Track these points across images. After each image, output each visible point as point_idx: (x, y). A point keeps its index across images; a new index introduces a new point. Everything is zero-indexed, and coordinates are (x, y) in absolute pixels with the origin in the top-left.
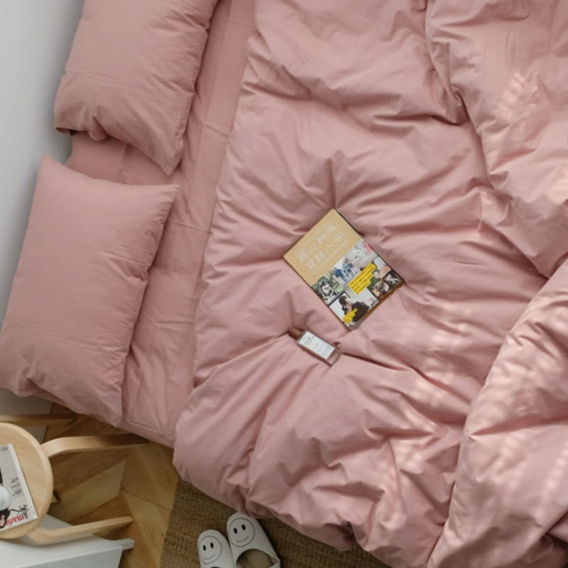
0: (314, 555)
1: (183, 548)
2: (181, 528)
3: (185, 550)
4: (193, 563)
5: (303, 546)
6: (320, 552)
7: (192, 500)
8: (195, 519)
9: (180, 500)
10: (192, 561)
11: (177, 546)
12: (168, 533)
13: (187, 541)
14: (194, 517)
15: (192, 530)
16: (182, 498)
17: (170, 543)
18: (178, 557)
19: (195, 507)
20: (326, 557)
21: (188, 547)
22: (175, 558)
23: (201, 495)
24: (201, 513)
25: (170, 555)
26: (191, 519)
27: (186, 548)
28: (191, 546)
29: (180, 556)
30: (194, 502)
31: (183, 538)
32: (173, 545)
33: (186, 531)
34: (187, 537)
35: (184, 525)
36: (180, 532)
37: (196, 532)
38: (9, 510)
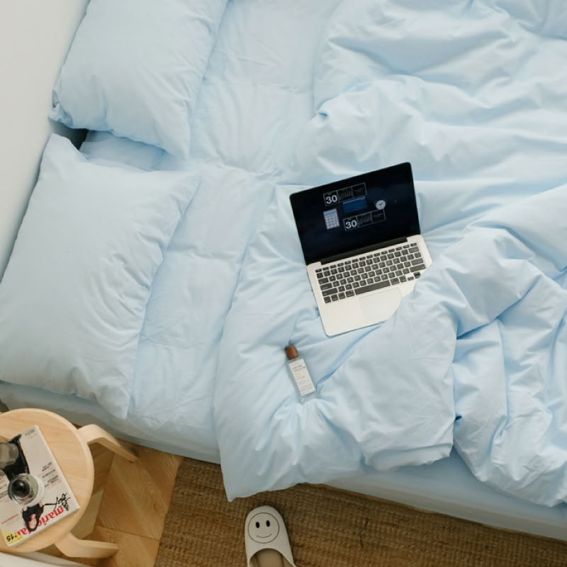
0: (334, 538)
1: (183, 550)
2: (179, 527)
3: (184, 552)
5: (321, 529)
6: (340, 534)
7: (194, 494)
8: (197, 515)
9: (180, 496)
10: (193, 563)
11: (175, 549)
12: (164, 535)
13: (187, 542)
14: (197, 513)
15: (193, 528)
16: (183, 494)
17: (166, 547)
18: (175, 562)
19: (197, 502)
20: (347, 538)
21: (188, 547)
22: (172, 562)
23: (206, 487)
24: (203, 508)
25: (165, 560)
26: (192, 516)
27: (186, 550)
28: (191, 548)
29: (178, 559)
30: (197, 496)
31: (182, 538)
32: (170, 548)
33: (187, 530)
34: (186, 537)
35: (184, 523)
36: (179, 532)
37: (197, 530)
38: (41, 506)
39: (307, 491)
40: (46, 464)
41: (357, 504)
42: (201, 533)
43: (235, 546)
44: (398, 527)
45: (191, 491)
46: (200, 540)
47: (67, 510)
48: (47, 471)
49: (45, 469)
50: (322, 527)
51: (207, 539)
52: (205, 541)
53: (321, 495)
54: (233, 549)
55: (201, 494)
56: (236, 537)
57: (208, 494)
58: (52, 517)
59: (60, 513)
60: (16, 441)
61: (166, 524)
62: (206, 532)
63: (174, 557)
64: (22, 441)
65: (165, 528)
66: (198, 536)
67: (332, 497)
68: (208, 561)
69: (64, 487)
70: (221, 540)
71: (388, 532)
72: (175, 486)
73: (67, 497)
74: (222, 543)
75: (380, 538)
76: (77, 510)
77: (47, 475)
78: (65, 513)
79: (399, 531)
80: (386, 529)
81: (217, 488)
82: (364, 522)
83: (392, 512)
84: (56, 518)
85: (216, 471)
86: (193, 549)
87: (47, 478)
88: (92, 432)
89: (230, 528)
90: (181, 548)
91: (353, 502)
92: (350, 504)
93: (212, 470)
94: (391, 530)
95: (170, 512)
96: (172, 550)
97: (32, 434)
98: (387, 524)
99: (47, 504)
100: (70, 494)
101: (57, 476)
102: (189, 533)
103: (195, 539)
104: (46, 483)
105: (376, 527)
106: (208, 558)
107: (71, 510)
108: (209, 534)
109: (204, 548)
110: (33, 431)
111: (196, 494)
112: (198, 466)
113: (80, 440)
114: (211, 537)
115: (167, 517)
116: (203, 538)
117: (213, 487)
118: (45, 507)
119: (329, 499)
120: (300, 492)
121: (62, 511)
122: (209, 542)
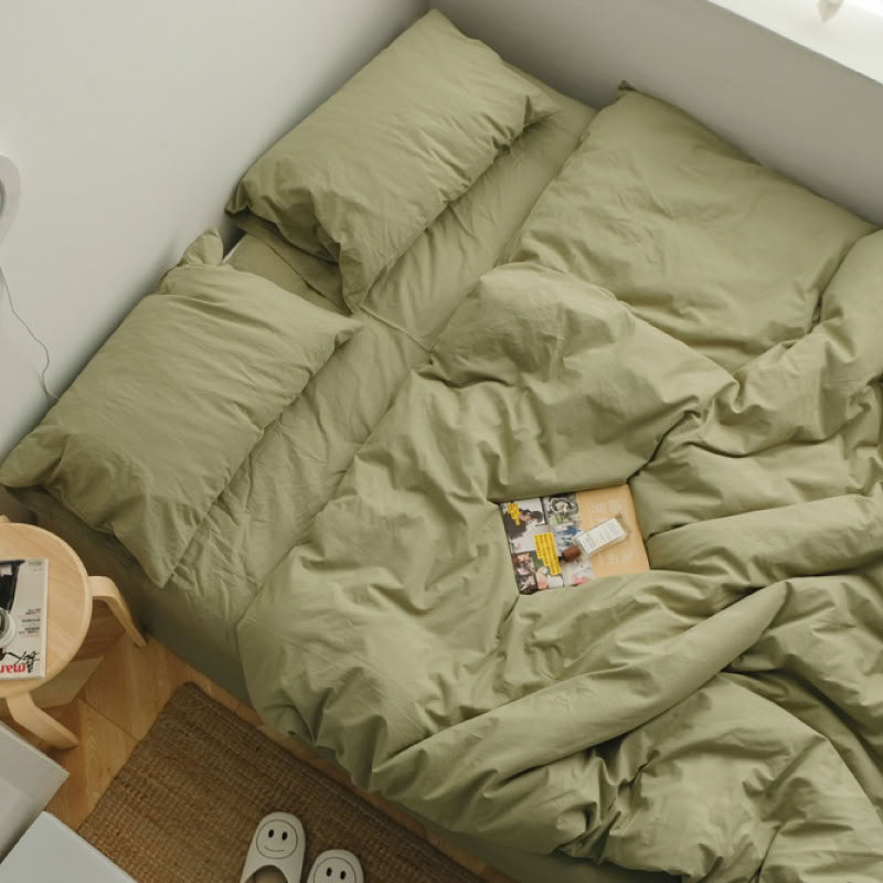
1: (140, 795)
2: (148, 766)
3: (142, 798)
4: (147, 820)
8: (175, 759)
9: (163, 726)
10: (146, 817)
11: (132, 791)
12: (124, 768)
13: (150, 787)
14: (176, 756)
15: (164, 773)
16: (167, 725)
17: (122, 783)
18: (125, 806)
19: (181, 743)
21: (148, 795)
22: (121, 806)
23: (198, 729)
24: (186, 752)
25: (115, 799)
26: (168, 758)
27: (145, 796)
28: (152, 795)
29: (130, 805)
30: (183, 736)
31: (145, 781)
32: (127, 786)
33: (155, 773)
34: (152, 781)
35: (155, 763)
36: (145, 771)
37: (168, 778)
38: (4, 652)
39: (321, 782)
40: (33, 608)
41: (377, 820)
42: (172, 783)
43: (206, 816)
44: (417, 869)
45: (179, 727)
46: (166, 791)
47: (29, 671)
48: (30, 617)
49: (29, 613)
50: (322, 832)
51: (176, 793)
52: (172, 795)
53: (336, 793)
54: (202, 818)
55: (190, 734)
56: (211, 804)
57: (199, 739)
58: (8, 670)
59: (19, 670)
60: (15, 565)
61: (133, 755)
62: (179, 784)
63: (127, 799)
64: (22, 568)
65: (130, 759)
66: (166, 786)
67: (349, 801)
68: (166, 821)
69: (39, 644)
70: (192, 802)
71: (402, 871)
72: (162, 713)
73: (37, 657)
74: (192, 806)
75: (390, 875)
76: (39, 678)
77: (29, 621)
78: (25, 674)
79: (416, 874)
80: (400, 867)
81: (213, 735)
82: (377, 846)
83: (417, 848)
84: (12, 675)
85: (219, 713)
86: (154, 799)
87: (27, 625)
88: (103, 587)
89: (209, 790)
90: (139, 792)
91: (374, 817)
92: (367, 817)
93: (215, 710)
94: (406, 870)
95: (144, 742)
96: (128, 791)
97: (38, 567)
98: (406, 860)
99: (10, 654)
100: (42, 655)
101: (38, 628)
102: (157, 778)
103: (161, 787)
104: (23, 629)
105: (390, 859)
106: (168, 817)
107: (32, 674)
108: (180, 788)
109: (167, 803)
110: (40, 563)
111: (182, 732)
112: (199, 699)
113: (86, 589)
114: (181, 792)
115: (137, 747)
116: (171, 790)
117: (208, 731)
118: (7, 656)
119: (344, 801)
120: (312, 779)
121: (24, 670)
122: (177, 799)
